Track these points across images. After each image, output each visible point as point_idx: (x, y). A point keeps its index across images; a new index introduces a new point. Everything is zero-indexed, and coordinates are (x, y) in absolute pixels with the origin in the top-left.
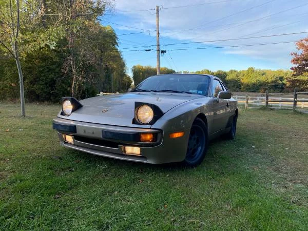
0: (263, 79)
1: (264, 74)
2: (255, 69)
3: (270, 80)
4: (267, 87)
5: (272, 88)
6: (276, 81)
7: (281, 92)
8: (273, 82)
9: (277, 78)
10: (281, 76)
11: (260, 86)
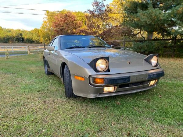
0: (9, 34)
1: (10, 31)
2: (3, 28)
3: (14, 35)
4: (13, 40)
5: (17, 40)
6: (18, 36)
7: (22, 42)
8: (16, 36)
9: (18, 34)
10: (20, 33)
11: (9, 39)
